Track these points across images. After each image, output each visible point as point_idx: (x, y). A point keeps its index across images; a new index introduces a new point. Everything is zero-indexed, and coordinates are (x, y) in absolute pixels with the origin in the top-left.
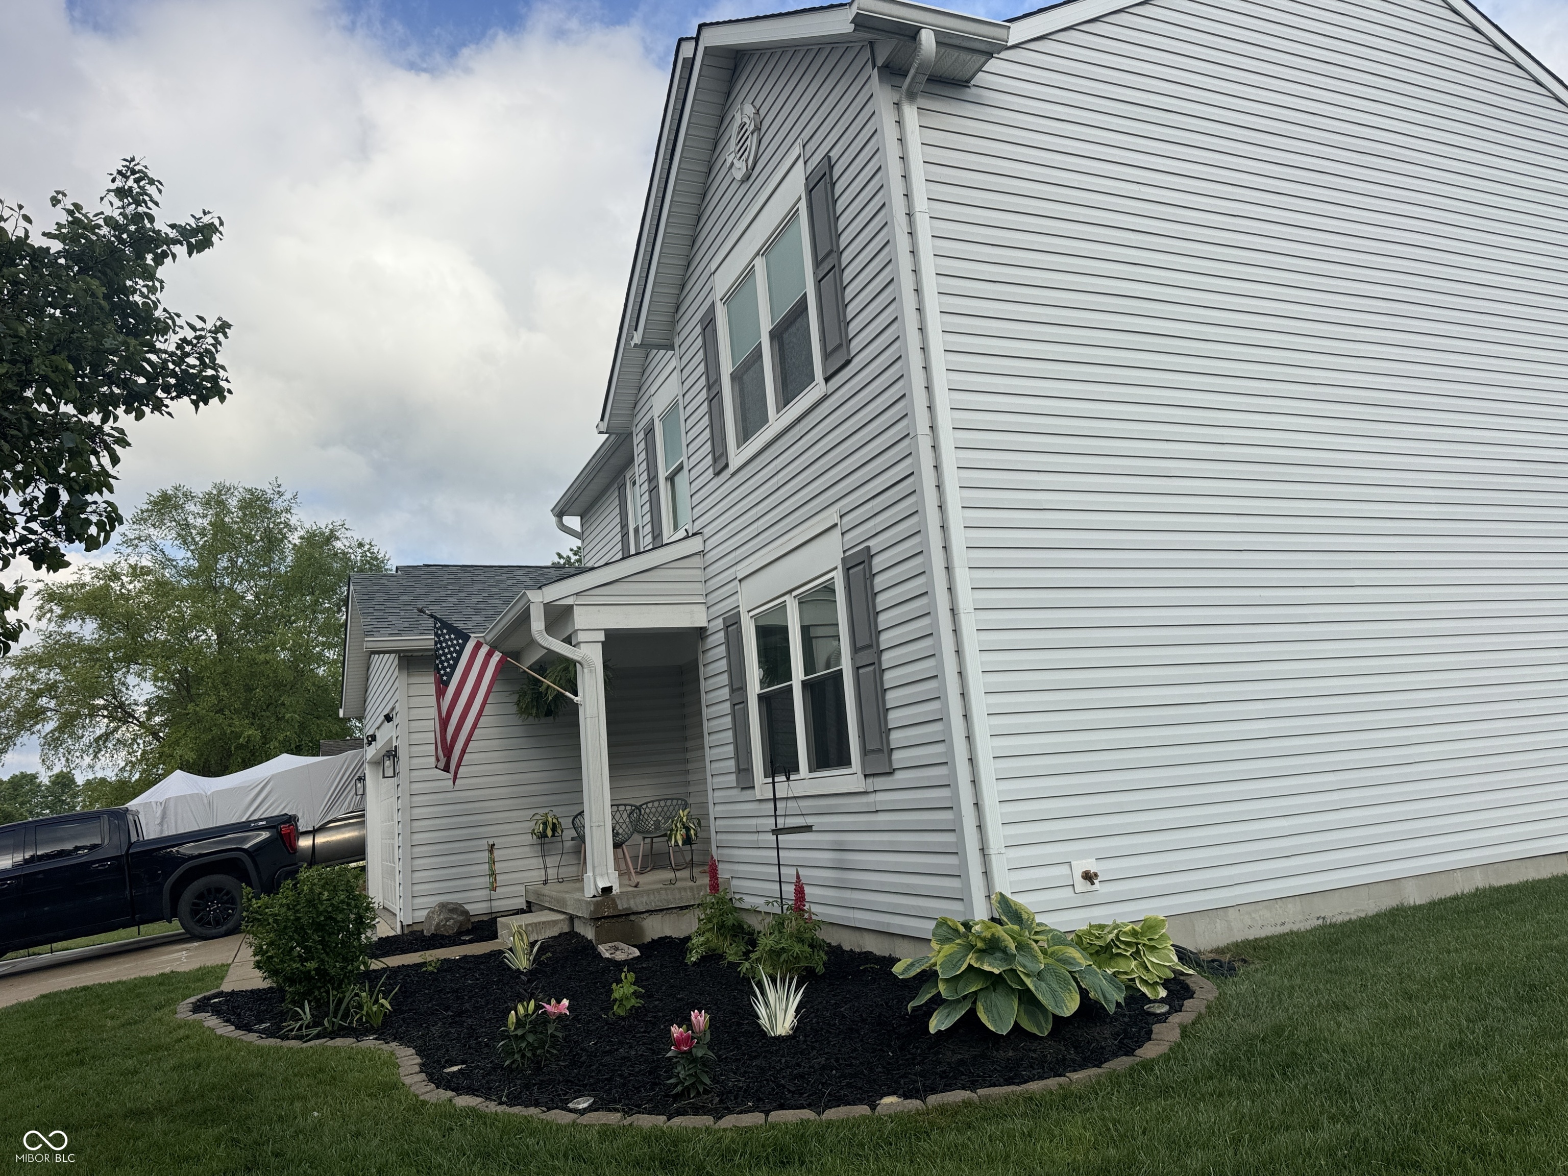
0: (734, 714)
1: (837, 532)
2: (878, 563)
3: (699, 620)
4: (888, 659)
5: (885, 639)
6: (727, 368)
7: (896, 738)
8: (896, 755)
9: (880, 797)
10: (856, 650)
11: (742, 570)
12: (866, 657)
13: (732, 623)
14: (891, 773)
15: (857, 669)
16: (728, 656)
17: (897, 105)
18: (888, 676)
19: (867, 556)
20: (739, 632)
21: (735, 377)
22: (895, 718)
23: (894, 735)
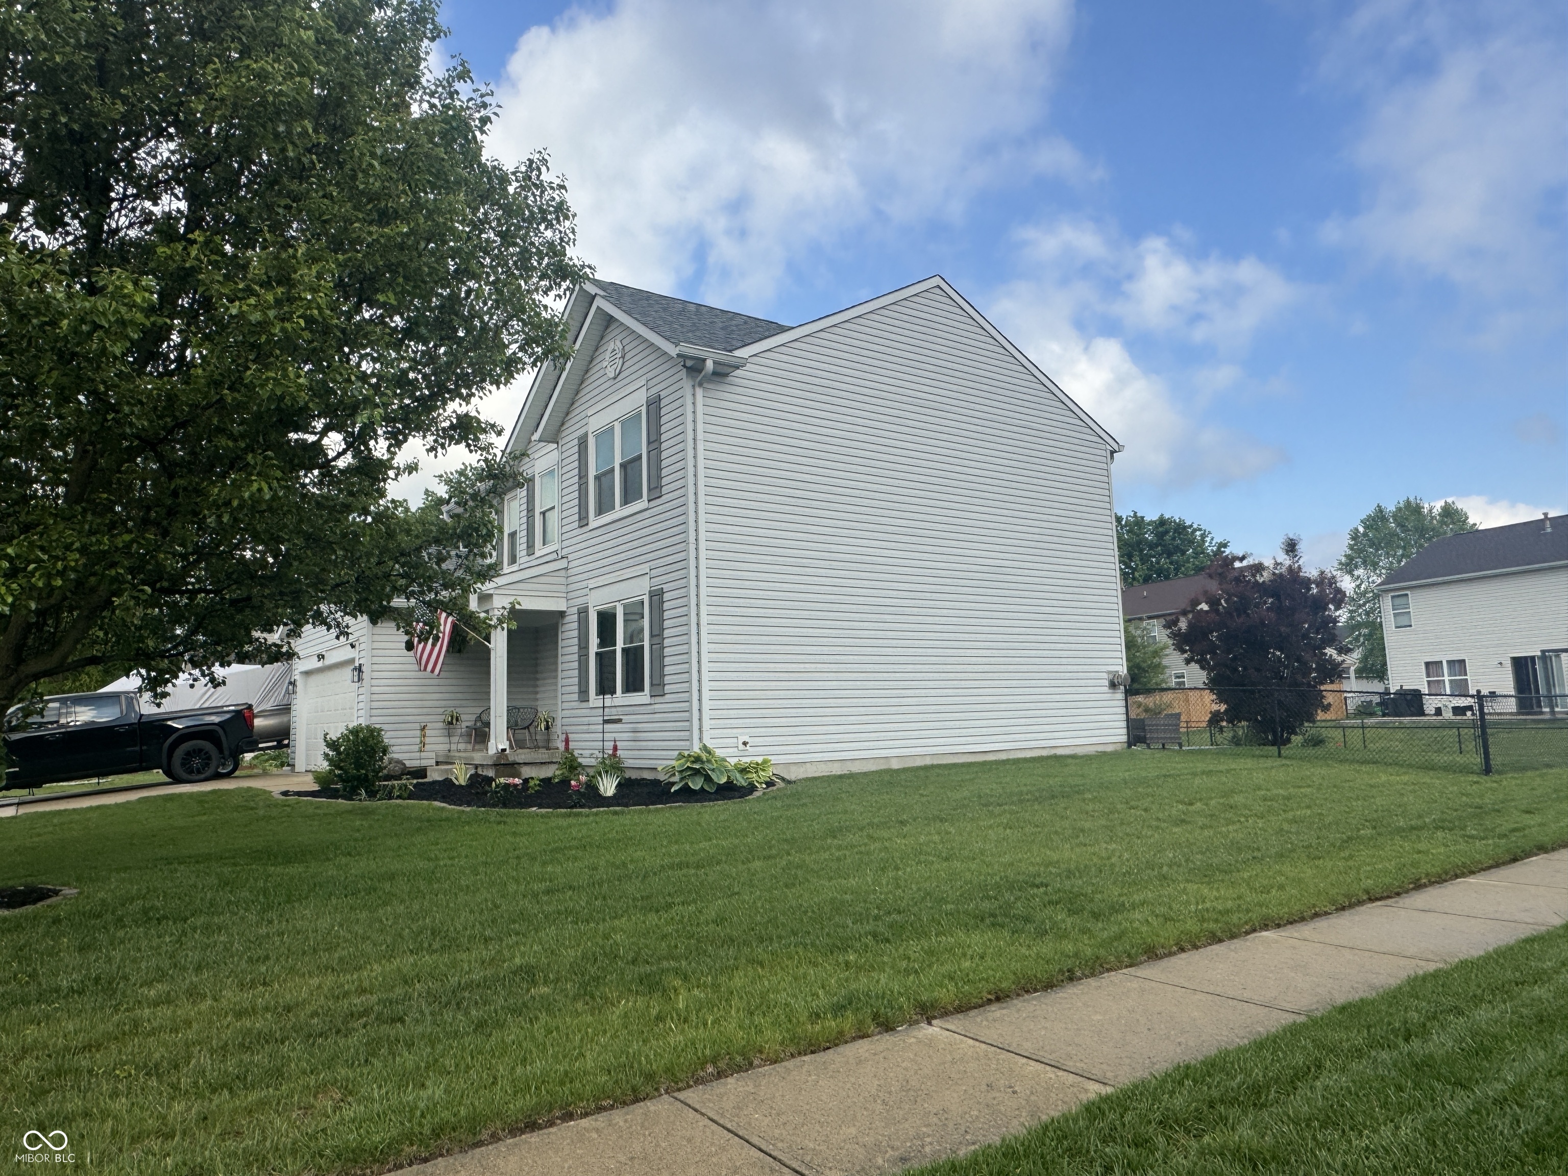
0: (580, 661)
1: (648, 577)
2: (666, 596)
3: (560, 606)
4: (667, 642)
5: (667, 633)
6: (592, 473)
7: (667, 679)
8: (666, 687)
9: (656, 706)
10: (652, 636)
11: (592, 584)
12: (656, 640)
13: (583, 612)
14: (664, 695)
15: (651, 645)
16: (579, 629)
17: (693, 386)
18: (666, 650)
19: (661, 592)
20: (587, 616)
21: (598, 478)
22: (667, 670)
23: (666, 678)
